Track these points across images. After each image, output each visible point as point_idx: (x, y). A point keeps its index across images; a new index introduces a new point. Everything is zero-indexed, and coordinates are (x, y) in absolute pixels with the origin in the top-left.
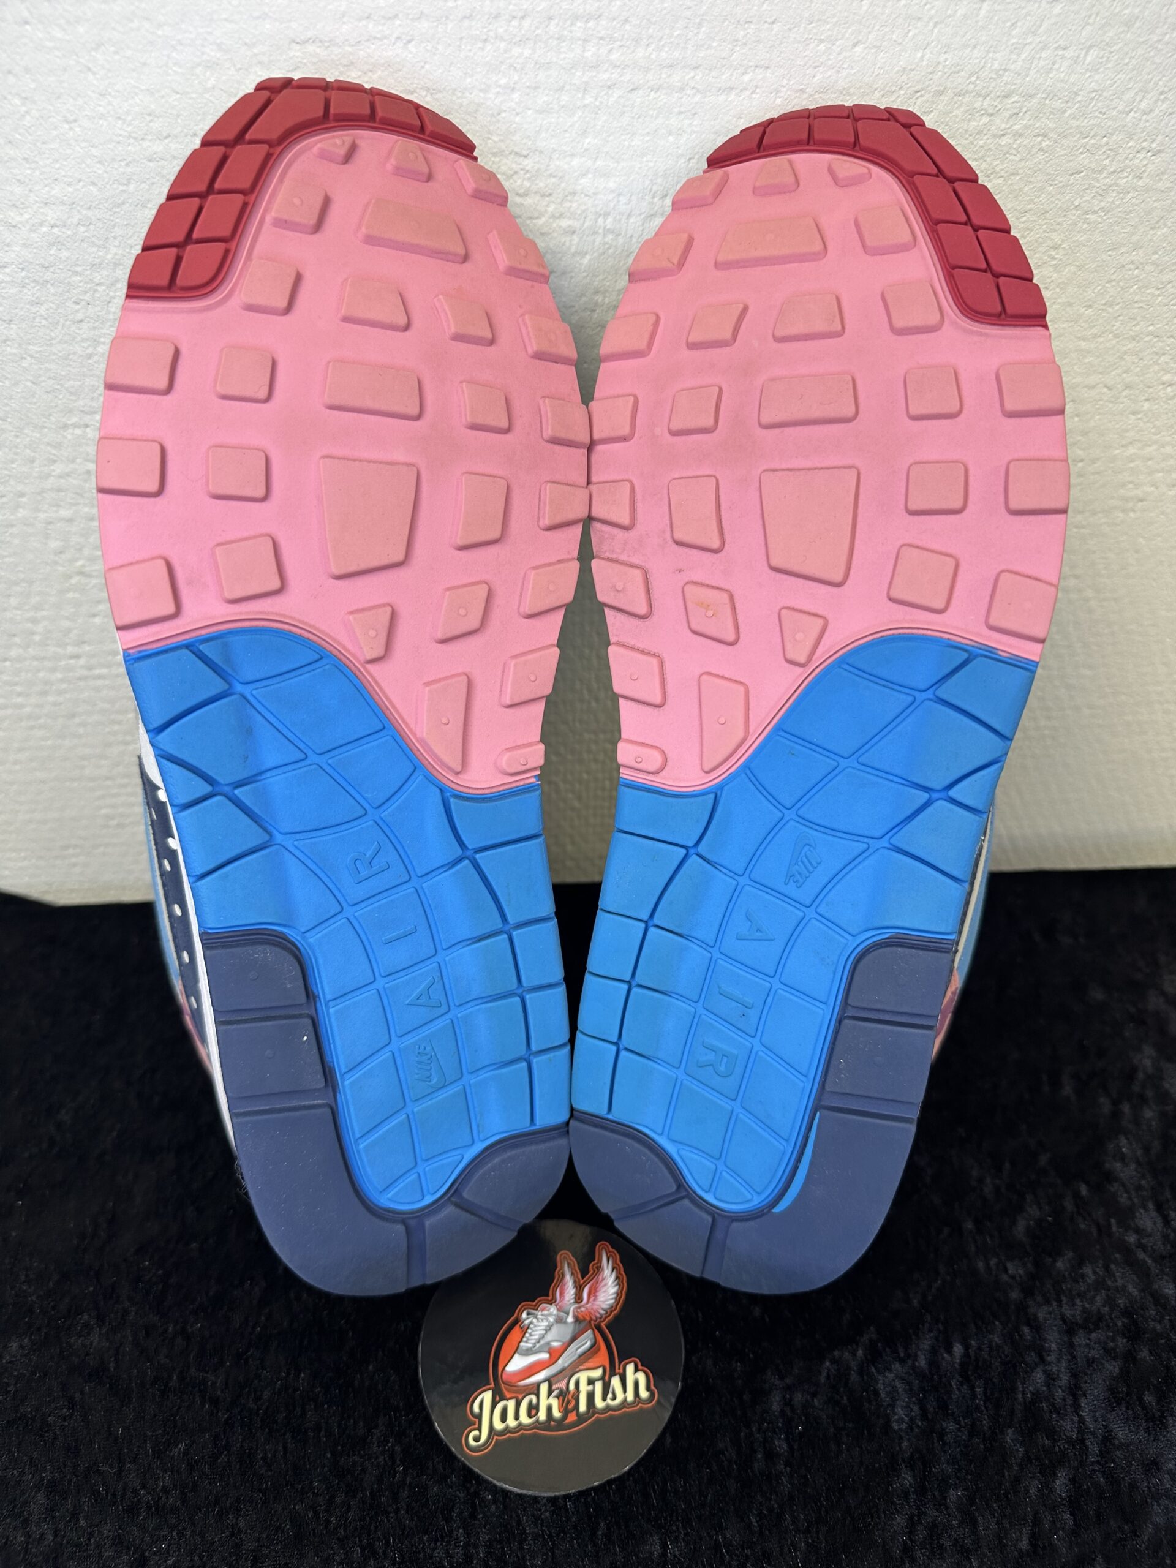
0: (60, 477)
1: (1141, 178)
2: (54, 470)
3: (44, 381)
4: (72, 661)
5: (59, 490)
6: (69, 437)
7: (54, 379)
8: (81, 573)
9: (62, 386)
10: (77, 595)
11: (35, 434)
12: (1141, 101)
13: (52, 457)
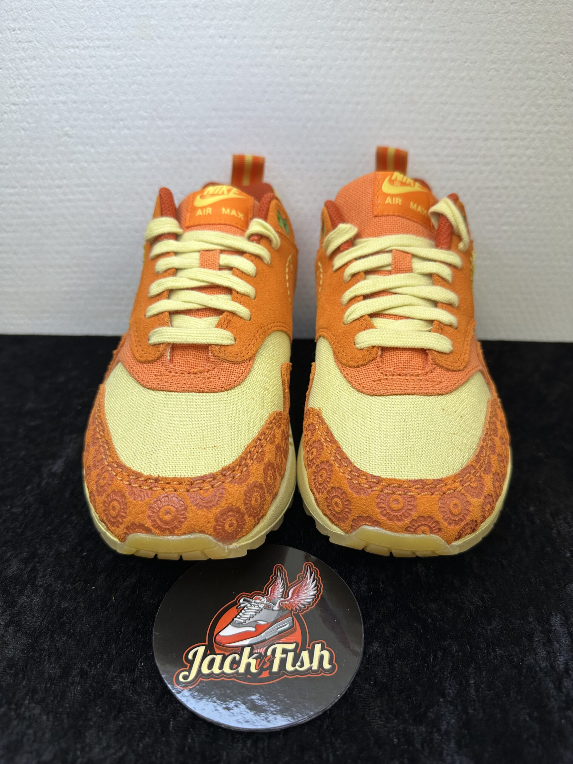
0: (63, 76)
2: (59, 73)
3: (60, 21)
4: (57, 190)
5: (61, 84)
6: (68, 53)
7: (64, 19)
8: (67, 135)
9: (68, 24)
10: (63, 148)
11: (53, 51)
13: (60, 65)
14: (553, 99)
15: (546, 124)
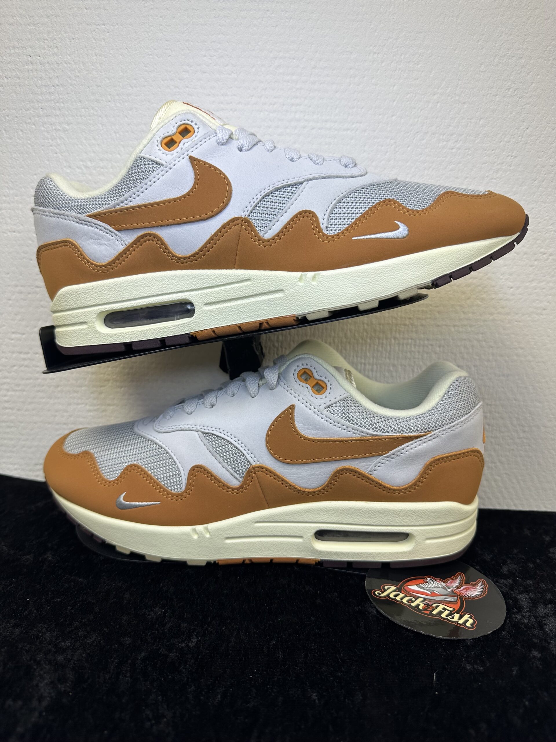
1: (511, 166)
12: (504, 138)
14: (494, 294)
15: (491, 314)
